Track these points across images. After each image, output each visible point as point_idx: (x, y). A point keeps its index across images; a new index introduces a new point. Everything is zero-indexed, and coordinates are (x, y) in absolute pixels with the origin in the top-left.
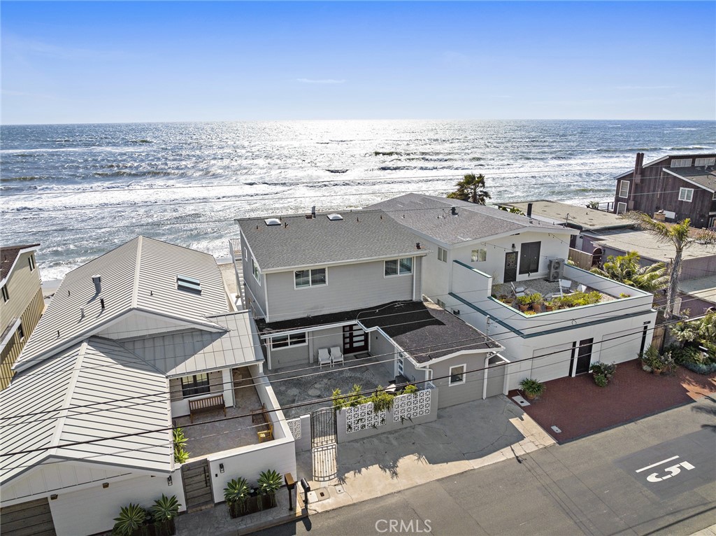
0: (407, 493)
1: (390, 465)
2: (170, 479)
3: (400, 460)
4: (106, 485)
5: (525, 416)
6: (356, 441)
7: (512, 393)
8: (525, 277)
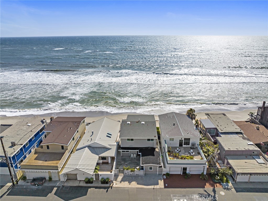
0: (130, 188)
1: (130, 183)
2: (93, 175)
3: (132, 182)
4: (84, 174)
5: (163, 181)
6: (127, 176)
7: (164, 175)
8: (185, 146)
